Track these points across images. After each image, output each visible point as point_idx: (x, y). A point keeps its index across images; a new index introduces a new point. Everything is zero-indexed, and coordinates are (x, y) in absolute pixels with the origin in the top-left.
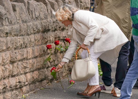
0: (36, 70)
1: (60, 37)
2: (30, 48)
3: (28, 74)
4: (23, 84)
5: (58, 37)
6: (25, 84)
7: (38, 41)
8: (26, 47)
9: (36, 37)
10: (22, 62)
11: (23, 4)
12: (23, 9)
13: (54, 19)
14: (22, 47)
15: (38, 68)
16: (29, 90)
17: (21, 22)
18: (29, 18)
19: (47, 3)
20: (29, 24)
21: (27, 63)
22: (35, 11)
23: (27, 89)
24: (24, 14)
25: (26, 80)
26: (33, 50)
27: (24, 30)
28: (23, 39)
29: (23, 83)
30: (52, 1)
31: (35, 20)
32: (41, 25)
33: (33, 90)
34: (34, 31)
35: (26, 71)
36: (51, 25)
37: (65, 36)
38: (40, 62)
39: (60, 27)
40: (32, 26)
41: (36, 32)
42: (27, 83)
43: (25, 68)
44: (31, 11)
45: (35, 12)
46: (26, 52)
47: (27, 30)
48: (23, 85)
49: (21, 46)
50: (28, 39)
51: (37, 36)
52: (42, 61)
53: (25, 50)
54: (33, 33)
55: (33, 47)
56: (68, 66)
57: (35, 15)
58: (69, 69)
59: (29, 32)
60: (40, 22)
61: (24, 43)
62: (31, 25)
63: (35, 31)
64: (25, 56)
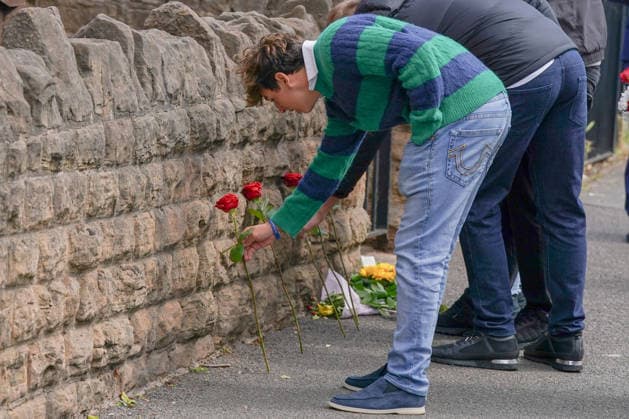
0: (172, 297)
1: (262, 168)
2: (146, 214)
3: (141, 311)
4: (120, 351)
5: (257, 168)
6: (132, 353)
7: (177, 186)
8: (131, 209)
9: (168, 169)
10: (117, 269)
11: (117, 43)
12: (117, 63)
13: (238, 100)
14: (118, 208)
15: (181, 290)
16: (145, 373)
17: (111, 115)
18: (142, 100)
19: (212, 39)
20: (140, 121)
21: (135, 270)
22: (163, 70)
23: (139, 372)
24: (121, 82)
25: (136, 336)
26: (158, 219)
27: (125, 145)
28: (121, 177)
29: (124, 347)
30: (231, 32)
31: (166, 103)
32: (187, 124)
33: (163, 375)
34: (163, 148)
35: (132, 303)
36: (228, 123)
37: (283, 164)
38: (189, 267)
39: (262, 132)
40: (152, 127)
41: (169, 150)
42: (137, 348)
43: (129, 289)
44: (149, 70)
45: (163, 75)
46: (132, 229)
47: (136, 144)
48: (121, 357)
49: (113, 204)
50: (138, 178)
51: (172, 167)
52: (193, 262)
53: (128, 221)
54: (156, 156)
55: (157, 207)
56: (298, 281)
57: (165, 85)
58: (301, 291)
59: (144, 151)
60: (184, 111)
61: (123, 196)
62: (148, 125)
63: (166, 146)
64: (128, 244)
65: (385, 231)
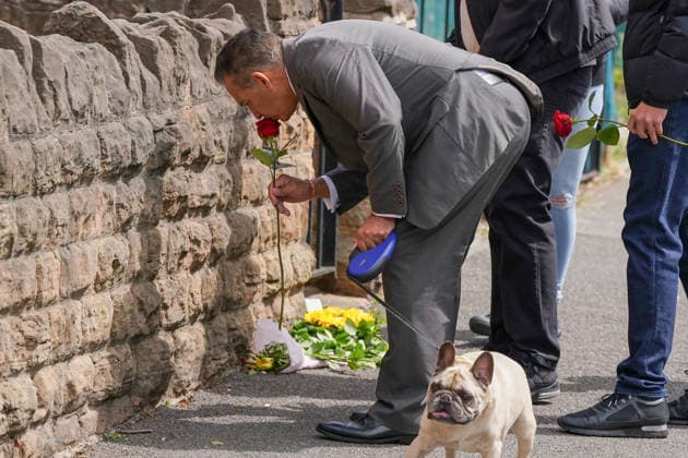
0: (82, 352)
1: (186, 196)
2: (50, 254)
3: (45, 369)
4: (22, 416)
5: (180, 197)
6: (35, 419)
7: (86, 221)
8: (32, 248)
9: (75, 200)
10: (16, 319)
11: (12, 51)
12: (12, 76)
13: (157, 117)
14: (16, 247)
15: (93, 343)
16: (52, 442)
17: (6, 137)
18: (43, 118)
19: (124, 45)
20: (41, 143)
21: (38, 320)
22: (66, 83)
23: (44, 441)
24: (18, 98)
25: (40, 399)
26: (65, 262)
27: (23, 172)
28: (19, 211)
29: (26, 411)
30: (148, 37)
31: (71, 122)
32: (96, 147)
33: (72, 443)
34: (69, 175)
35: (35, 360)
36: (144, 144)
37: (209, 193)
38: (101, 316)
39: (185, 154)
40: (55, 150)
41: (76, 178)
42: (41, 413)
43: (31, 344)
44: (50, 83)
45: (68, 90)
46: (33, 272)
47: (36, 170)
48: (23, 424)
49: (10, 244)
50: (39, 211)
51: (79, 198)
52: (106, 310)
53: (29, 262)
54: (60, 185)
55: (62, 246)
56: (231, 330)
57: (70, 100)
58: (234, 341)
59: (46, 179)
60: (93, 132)
61: (22, 232)
62: (50, 148)
63: (72, 173)
64: (28, 291)
65: (333, 269)
